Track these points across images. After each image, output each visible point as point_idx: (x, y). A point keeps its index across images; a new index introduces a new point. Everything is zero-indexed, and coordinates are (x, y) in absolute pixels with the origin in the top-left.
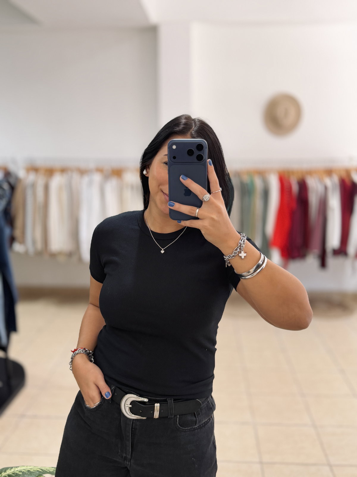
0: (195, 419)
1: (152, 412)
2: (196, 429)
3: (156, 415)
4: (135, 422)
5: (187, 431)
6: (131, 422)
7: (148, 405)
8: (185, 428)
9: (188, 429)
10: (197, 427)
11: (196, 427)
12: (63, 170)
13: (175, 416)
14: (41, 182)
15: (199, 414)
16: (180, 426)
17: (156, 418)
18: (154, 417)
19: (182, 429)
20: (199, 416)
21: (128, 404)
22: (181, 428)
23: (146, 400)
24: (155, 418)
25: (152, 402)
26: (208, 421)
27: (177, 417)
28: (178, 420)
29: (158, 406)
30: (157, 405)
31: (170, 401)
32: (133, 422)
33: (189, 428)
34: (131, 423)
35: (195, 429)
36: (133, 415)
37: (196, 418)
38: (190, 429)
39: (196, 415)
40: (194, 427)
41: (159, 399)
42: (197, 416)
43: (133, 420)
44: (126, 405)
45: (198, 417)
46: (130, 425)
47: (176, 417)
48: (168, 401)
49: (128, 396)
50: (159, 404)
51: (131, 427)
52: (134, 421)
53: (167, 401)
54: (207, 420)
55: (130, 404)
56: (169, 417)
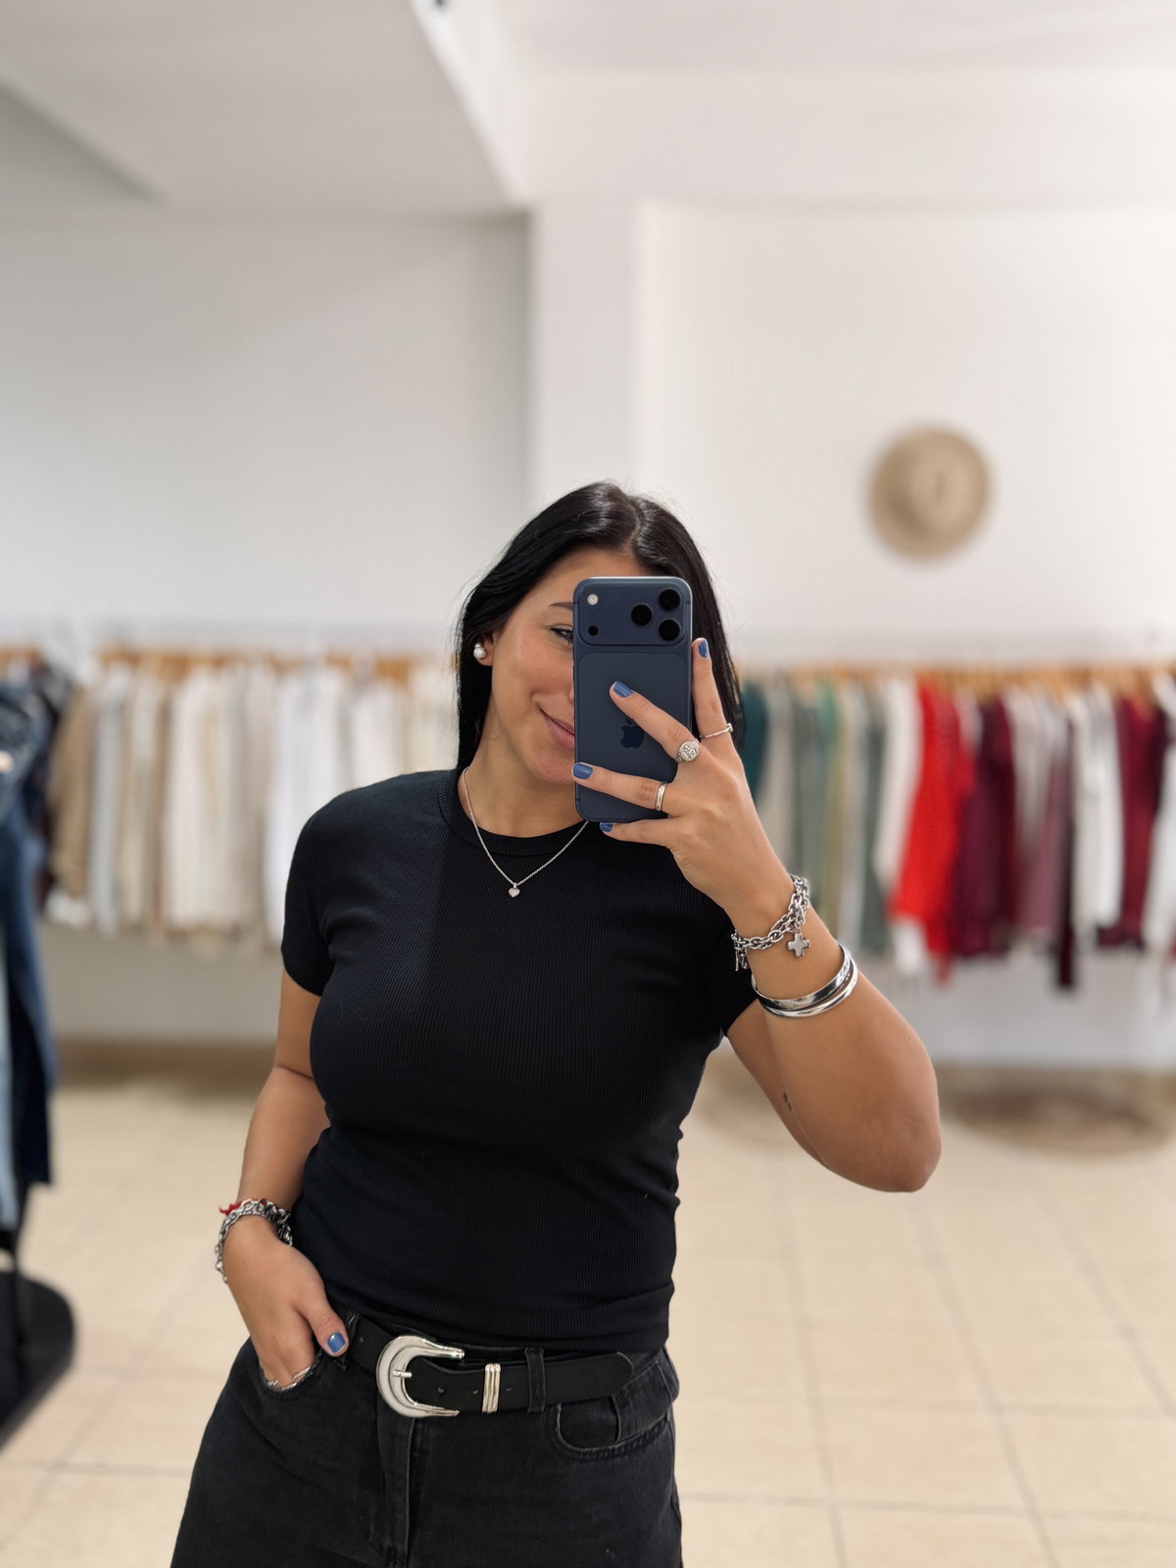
0: (612, 1418)
1: (476, 1392)
2: (618, 1455)
3: (490, 1403)
4: (423, 1428)
5: (587, 1457)
6: (408, 1429)
7: (464, 1369)
8: (582, 1450)
9: (592, 1453)
10: (619, 1448)
11: (617, 1446)
12: (221, 662)
13: (549, 1406)
14: (146, 695)
15: (625, 1404)
16: (564, 1442)
17: (490, 1410)
18: (484, 1409)
19: (571, 1450)
20: (627, 1408)
21: (400, 1368)
22: (569, 1446)
23: (456, 1353)
24: (486, 1413)
25: (475, 1362)
26: (656, 1430)
27: (556, 1410)
28: (558, 1421)
29: (495, 1373)
30: (493, 1370)
31: (534, 1356)
32: (415, 1426)
33: (594, 1449)
34: (411, 1432)
35: (613, 1454)
36: (416, 1404)
37: (615, 1414)
38: (598, 1453)
39: (617, 1407)
40: (610, 1448)
41: (499, 1349)
42: (618, 1411)
43: (417, 1420)
44: (394, 1373)
45: (621, 1414)
46: (407, 1438)
47: (552, 1410)
48: (528, 1358)
49: (401, 1341)
50: (497, 1368)
51: (409, 1444)
52: (420, 1426)
53: (525, 1358)
54: (653, 1428)
55: (407, 1370)
56: (529, 1410)
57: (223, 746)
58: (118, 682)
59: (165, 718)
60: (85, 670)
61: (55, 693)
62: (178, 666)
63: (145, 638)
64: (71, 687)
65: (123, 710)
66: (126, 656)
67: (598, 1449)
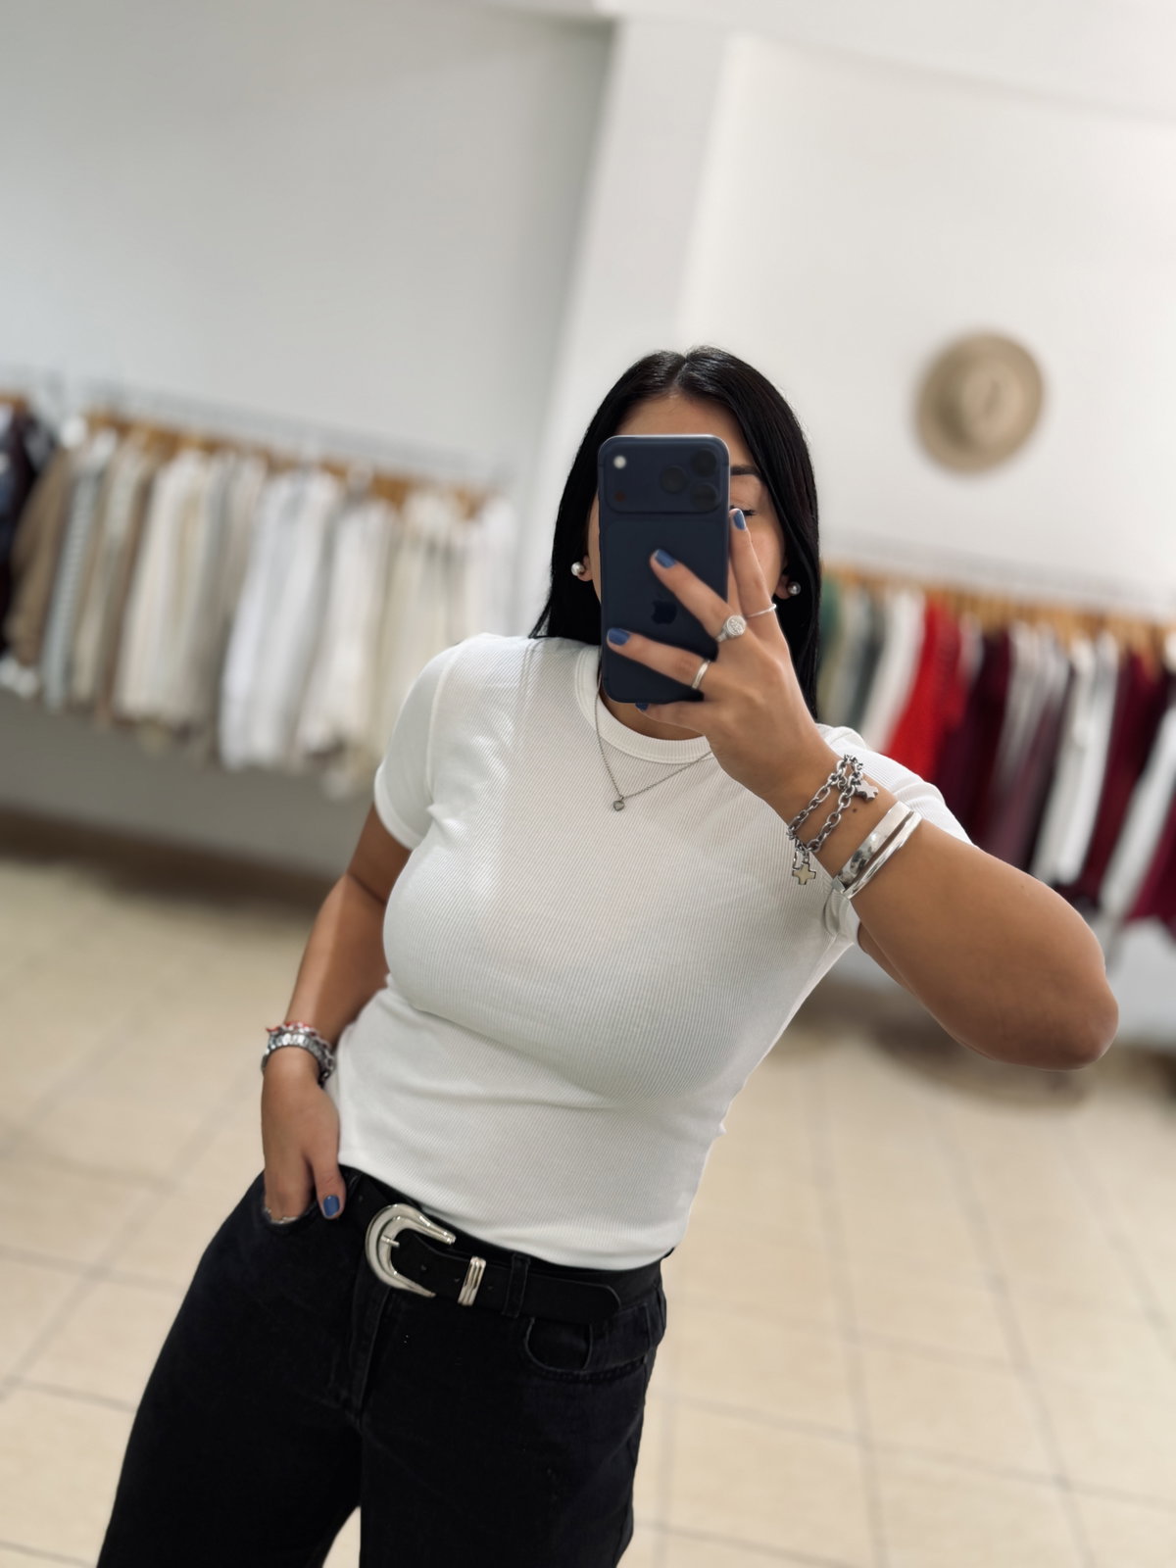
0: (585, 1347)
1: (456, 1281)
2: (581, 1382)
3: (468, 1295)
4: (397, 1299)
5: (550, 1376)
6: (384, 1294)
7: (452, 1254)
8: (546, 1368)
9: (555, 1373)
11: (581, 1373)
12: (213, 447)
13: (522, 1316)
15: (601, 1336)
16: (530, 1354)
17: (465, 1302)
18: (460, 1299)
19: (535, 1364)
20: (601, 1341)
21: (391, 1236)
24: (460, 1305)
25: (464, 1251)
27: (529, 1322)
28: (528, 1333)
29: (480, 1268)
30: (479, 1265)
31: (520, 1263)
32: (391, 1297)
33: (559, 1371)
34: (385, 1298)
35: (576, 1380)
36: (398, 1274)
37: (587, 1340)
38: (563, 1374)
39: (591, 1336)
40: (575, 1372)
42: (592, 1341)
43: (393, 1290)
44: (385, 1239)
45: (594, 1345)
46: (380, 1303)
47: (525, 1320)
48: (514, 1263)
49: (398, 1209)
50: (483, 1264)
51: (381, 1310)
52: (394, 1296)
53: (511, 1262)
54: (625, 1365)
55: (397, 1239)
56: (503, 1313)
57: (200, 534)
58: (103, 448)
59: (145, 495)
60: (71, 432)
61: (36, 447)
62: (167, 444)
63: (136, 408)
64: (53, 444)
65: (102, 478)
66: (116, 424)
67: (564, 1371)
